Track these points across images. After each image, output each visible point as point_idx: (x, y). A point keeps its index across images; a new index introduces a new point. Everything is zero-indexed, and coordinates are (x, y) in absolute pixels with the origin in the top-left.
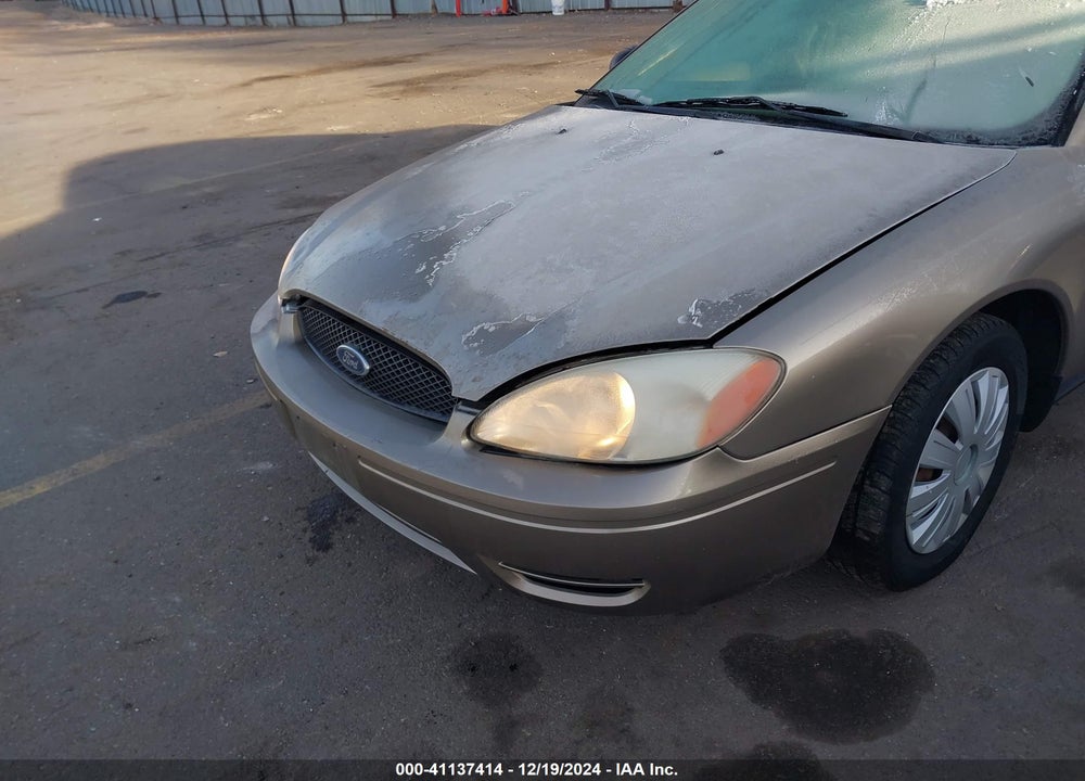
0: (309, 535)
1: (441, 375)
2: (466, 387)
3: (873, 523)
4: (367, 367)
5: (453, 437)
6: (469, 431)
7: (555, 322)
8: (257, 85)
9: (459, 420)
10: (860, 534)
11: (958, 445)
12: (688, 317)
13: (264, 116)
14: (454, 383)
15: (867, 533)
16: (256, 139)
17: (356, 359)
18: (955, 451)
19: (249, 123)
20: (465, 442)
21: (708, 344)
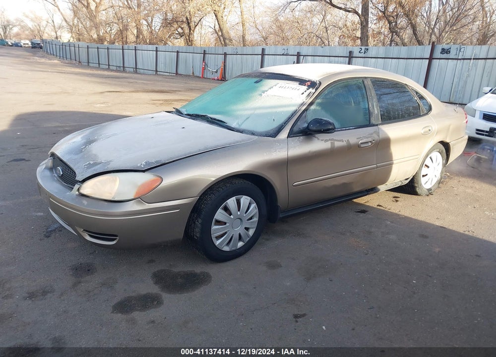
0: (45, 233)
1: (75, 173)
2: (79, 178)
3: (197, 233)
4: (61, 173)
5: (75, 192)
6: (78, 190)
7: (108, 163)
8: (106, 94)
9: (77, 186)
10: (195, 237)
11: (232, 217)
12: (141, 164)
13: (102, 105)
14: (77, 176)
15: (196, 236)
16: (95, 113)
17: (60, 171)
18: (231, 218)
19: (95, 107)
20: (77, 193)
21: (144, 171)
